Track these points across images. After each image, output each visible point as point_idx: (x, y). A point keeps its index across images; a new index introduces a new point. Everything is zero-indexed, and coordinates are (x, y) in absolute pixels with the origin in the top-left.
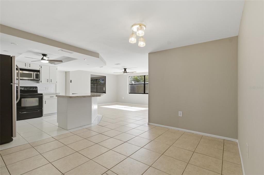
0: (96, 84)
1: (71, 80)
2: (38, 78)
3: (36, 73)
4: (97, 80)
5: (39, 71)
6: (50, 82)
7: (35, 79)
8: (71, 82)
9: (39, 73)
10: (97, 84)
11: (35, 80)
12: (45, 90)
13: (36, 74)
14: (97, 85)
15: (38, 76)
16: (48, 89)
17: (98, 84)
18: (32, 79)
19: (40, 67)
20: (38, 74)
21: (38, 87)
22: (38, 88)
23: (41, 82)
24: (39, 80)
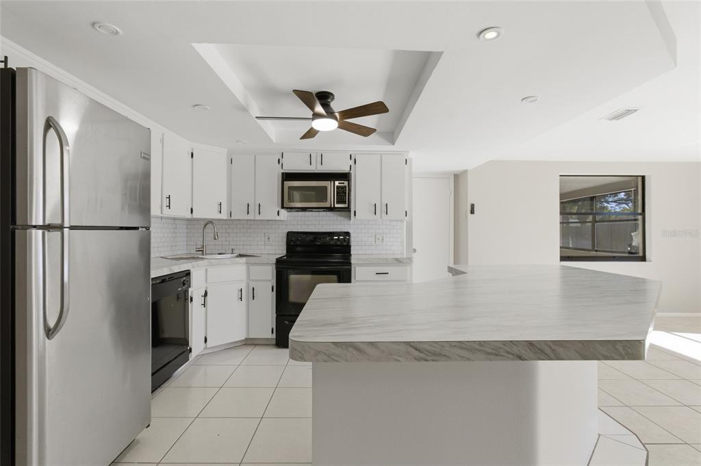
0: (590, 218)
1: (473, 206)
2: (345, 202)
3: (337, 183)
4: (592, 199)
5: (345, 176)
6: (384, 216)
7: (336, 206)
8: (472, 212)
9: (346, 183)
10: (594, 215)
11: (334, 207)
12: (373, 243)
13: (338, 187)
14: (594, 221)
15: (342, 195)
16: (383, 239)
17: (598, 218)
18: (329, 204)
19: (352, 162)
20: (345, 187)
21: (352, 235)
22: (352, 239)
23: (355, 215)
24: (348, 209)
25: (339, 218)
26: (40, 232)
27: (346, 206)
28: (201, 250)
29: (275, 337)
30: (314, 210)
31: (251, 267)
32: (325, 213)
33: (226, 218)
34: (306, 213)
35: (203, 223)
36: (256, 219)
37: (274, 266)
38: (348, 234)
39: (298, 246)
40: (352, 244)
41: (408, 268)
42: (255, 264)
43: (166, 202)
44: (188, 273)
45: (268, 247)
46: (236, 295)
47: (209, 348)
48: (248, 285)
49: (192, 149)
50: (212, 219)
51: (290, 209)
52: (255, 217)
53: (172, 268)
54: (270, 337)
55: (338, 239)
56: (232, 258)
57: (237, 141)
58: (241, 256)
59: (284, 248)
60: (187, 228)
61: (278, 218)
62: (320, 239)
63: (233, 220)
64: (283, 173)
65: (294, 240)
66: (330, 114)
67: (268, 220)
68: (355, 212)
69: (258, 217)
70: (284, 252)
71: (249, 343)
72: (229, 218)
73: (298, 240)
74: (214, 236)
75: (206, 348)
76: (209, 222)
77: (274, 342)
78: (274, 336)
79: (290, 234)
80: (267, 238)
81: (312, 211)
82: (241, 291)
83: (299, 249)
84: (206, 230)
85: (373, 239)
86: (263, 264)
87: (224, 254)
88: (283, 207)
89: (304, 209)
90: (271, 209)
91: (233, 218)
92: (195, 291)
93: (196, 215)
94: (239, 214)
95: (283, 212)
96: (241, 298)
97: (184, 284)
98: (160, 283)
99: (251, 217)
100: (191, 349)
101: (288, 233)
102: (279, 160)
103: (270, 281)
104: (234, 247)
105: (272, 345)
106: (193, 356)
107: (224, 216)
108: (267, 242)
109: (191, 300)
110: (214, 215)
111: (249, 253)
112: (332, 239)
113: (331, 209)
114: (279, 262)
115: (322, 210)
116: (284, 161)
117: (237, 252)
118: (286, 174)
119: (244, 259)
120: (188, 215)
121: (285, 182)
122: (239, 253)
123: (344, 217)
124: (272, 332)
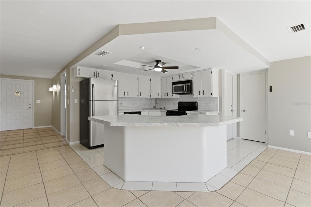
1: (271, 87)
3: (187, 84)
8: (271, 90)
11: (186, 93)
19: (192, 76)
20: (189, 85)
21: (199, 103)
33: (160, 98)
35: (155, 99)
36: (167, 97)
43: (139, 95)
45: (174, 107)
49: (150, 78)
63: (162, 98)
67: (171, 98)
79: (179, 103)
85: (206, 105)
88: (173, 94)
93: (151, 97)
116: (173, 78)
118: (173, 82)
120: (149, 97)
121: (173, 85)
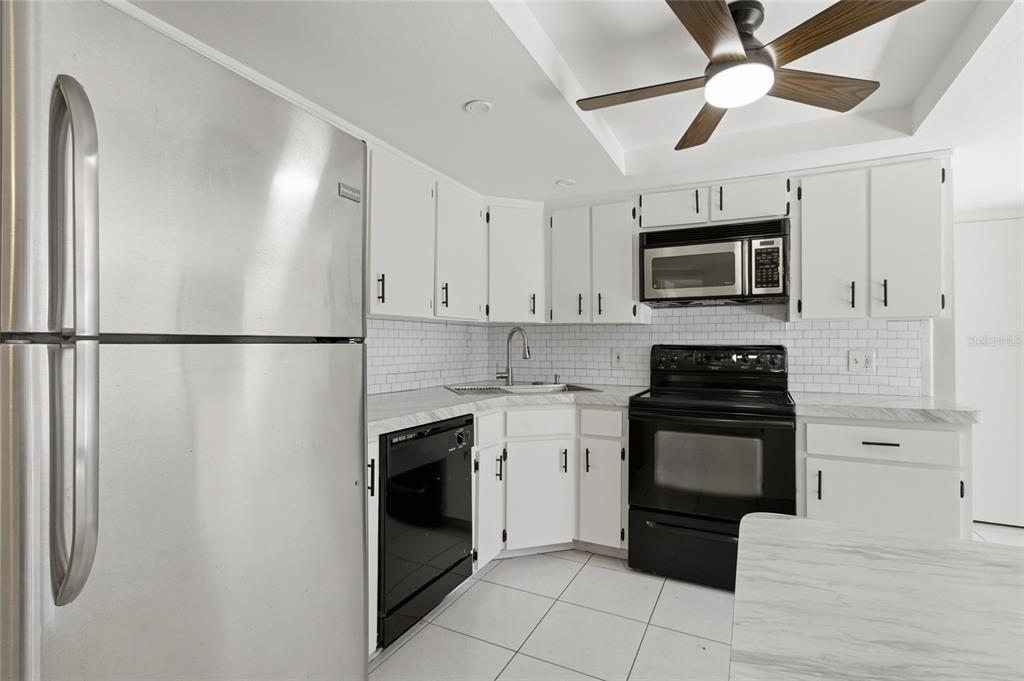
2: (775, 283)
3: (756, 244)
5: (775, 228)
6: (877, 308)
7: (756, 291)
9: (778, 242)
11: (751, 294)
12: (843, 369)
13: (759, 253)
15: (769, 269)
16: (867, 362)
18: (737, 289)
19: (792, 196)
21: (790, 352)
22: (790, 360)
23: (800, 310)
24: (784, 297)
25: (760, 318)
26: (43, 348)
27: (779, 290)
28: (505, 377)
29: (627, 548)
30: (704, 302)
31: (583, 411)
32: (727, 309)
33: (543, 322)
34: (689, 309)
35: (508, 330)
36: (595, 322)
37: (627, 410)
38: (780, 349)
39: (674, 372)
40: (791, 370)
41: (961, 436)
42: (592, 406)
43: (441, 297)
44: (468, 421)
45: (615, 373)
46: (556, 461)
47: (511, 551)
48: (578, 444)
49: (489, 208)
50: (521, 324)
51: (657, 302)
52: (592, 319)
53: (436, 411)
54: (619, 547)
55: (757, 361)
56: (552, 392)
57: (557, 183)
58: (570, 388)
59: (647, 374)
60: (488, 340)
61: (634, 320)
62: (718, 359)
63: (558, 325)
64: (641, 235)
65: (666, 362)
66: (755, 53)
67: (617, 325)
68: (800, 303)
69: (598, 319)
70: (647, 384)
71: (581, 549)
72: (549, 322)
73: (673, 361)
74: (524, 353)
75: (504, 550)
76: (517, 329)
77: (626, 556)
78: (625, 545)
79: (657, 350)
80: (615, 357)
81: (701, 305)
82: (565, 453)
83: (674, 378)
84: (512, 343)
85: (842, 361)
86: (604, 407)
87: (541, 384)
88: (643, 299)
89: (684, 302)
90: (621, 304)
91: (554, 321)
92: (484, 448)
93: (494, 317)
94: (566, 315)
95: (644, 308)
96: (565, 467)
97: (460, 441)
98: (414, 438)
99: (585, 318)
100: (476, 554)
101: (654, 346)
102: (634, 210)
103: (618, 439)
104: (559, 372)
105: (622, 559)
106: (478, 566)
107: (540, 318)
108: (615, 364)
109: (477, 468)
110: (523, 316)
111: (584, 382)
112: (744, 360)
113: (742, 300)
114: (635, 403)
115: (722, 302)
116: (643, 212)
117: (564, 381)
118: (648, 234)
119: (571, 396)
120: (482, 318)
121: (646, 251)
122: (567, 382)
123: (771, 315)
124: (623, 538)
